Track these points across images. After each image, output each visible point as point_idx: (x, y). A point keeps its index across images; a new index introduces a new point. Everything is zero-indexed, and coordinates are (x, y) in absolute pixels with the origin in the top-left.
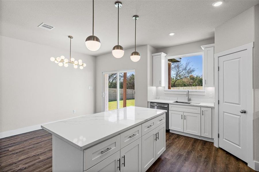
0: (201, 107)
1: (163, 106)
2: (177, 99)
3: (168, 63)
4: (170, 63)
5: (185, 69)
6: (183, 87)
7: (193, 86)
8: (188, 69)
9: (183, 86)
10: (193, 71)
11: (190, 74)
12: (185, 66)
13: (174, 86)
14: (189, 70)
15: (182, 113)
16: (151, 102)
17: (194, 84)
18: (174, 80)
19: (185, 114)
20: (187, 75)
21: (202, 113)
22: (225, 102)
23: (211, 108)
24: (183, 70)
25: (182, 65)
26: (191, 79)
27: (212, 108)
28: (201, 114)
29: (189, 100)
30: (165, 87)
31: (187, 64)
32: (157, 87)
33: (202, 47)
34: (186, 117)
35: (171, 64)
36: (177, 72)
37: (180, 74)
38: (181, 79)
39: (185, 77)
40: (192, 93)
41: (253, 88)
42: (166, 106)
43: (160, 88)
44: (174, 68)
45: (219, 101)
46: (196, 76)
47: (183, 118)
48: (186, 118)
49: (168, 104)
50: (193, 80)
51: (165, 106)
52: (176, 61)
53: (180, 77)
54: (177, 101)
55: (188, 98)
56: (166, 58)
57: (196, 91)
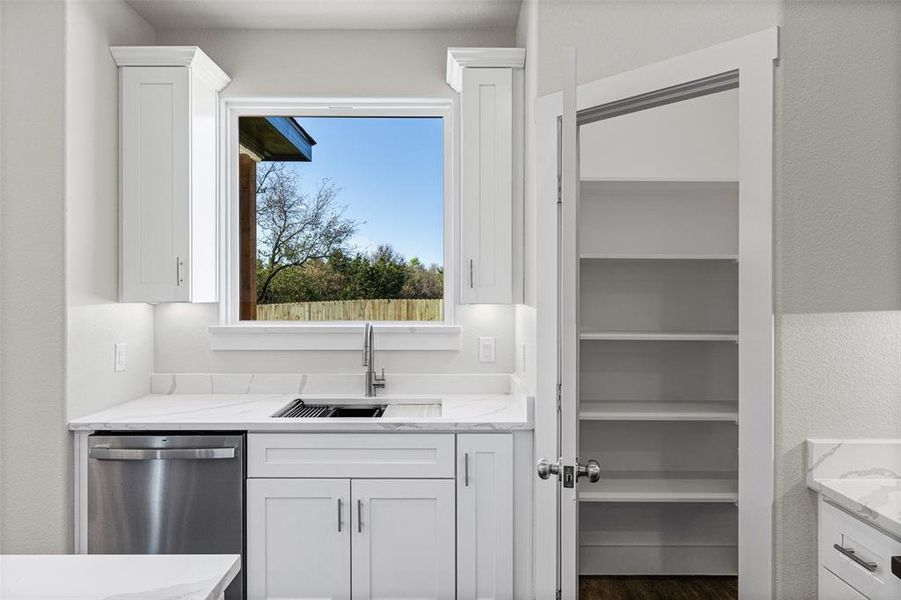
0: (456, 431)
1: (200, 453)
2: (303, 384)
3: (242, 157)
4: (253, 156)
5: (314, 221)
6: (306, 304)
7: (345, 297)
8: (325, 220)
9: (304, 300)
10: (346, 231)
11: (335, 246)
12: (313, 206)
13: (267, 296)
14: (329, 225)
15: (340, 490)
16: (99, 433)
17: (348, 289)
18: (261, 267)
19: (362, 491)
20: (322, 249)
21: (463, 473)
23: (510, 435)
24: (306, 223)
25: (300, 200)
26: (336, 267)
28: (456, 478)
29: (374, 384)
30: (215, 305)
31: (323, 200)
32: (156, 306)
35: (255, 163)
36: (278, 231)
37: (292, 243)
38: (295, 264)
39: (314, 258)
42: (229, 453)
43: (177, 311)
45: (560, 387)
46: (354, 258)
47: (345, 518)
48: (365, 520)
49: (245, 432)
50: (344, 272)
51: (220, 453)
52: (285, 152)
53: (291, 254)
54: (302, 397)
55: (370, 373)
56: (227, 103)
57: (410, 328)
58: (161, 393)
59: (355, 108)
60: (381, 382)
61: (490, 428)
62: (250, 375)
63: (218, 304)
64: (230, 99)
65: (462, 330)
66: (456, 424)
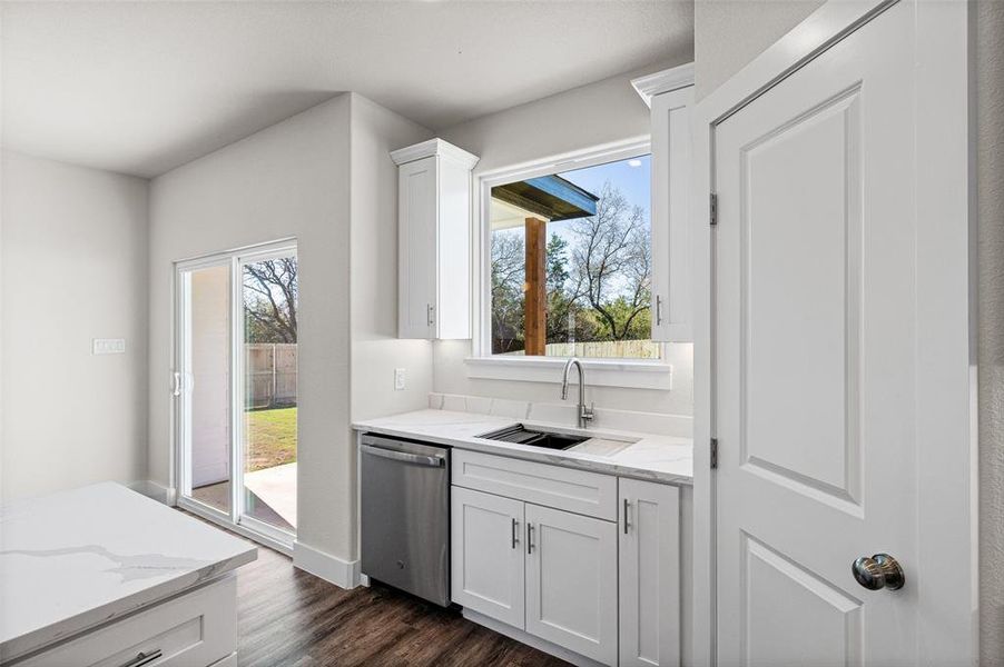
0: (618, 474)
3: (529, 221)
16: (370, 434)
19: (534, 516)
21: (625, 518)
22: (755, 461)
23: (677, 489)
27: (683, 487)
28: (617, 522)
29: (585, 418)
30: (471, 341)
32: (434, 342)
33: (640, 92)
34: (536, 536)
35: (544, 223)
40: (603, 380)
41: (977, 356)
44: (627, 261)
45: (714, 443)
47: (521, 538)
48: (536, 541)
49: (449, 448)
52: (571, 210)
54: (524, 422)
55: (580, 407)
56: (480, 178)
57: (620, 366)
58: (433, 408)
59: (576, 161)
60: (590, 416)
61: (650, 477)
62: (490, 400)
63: (471, 340)
64: (482, 174)
65: (671, 370)
66: (616, 467)
